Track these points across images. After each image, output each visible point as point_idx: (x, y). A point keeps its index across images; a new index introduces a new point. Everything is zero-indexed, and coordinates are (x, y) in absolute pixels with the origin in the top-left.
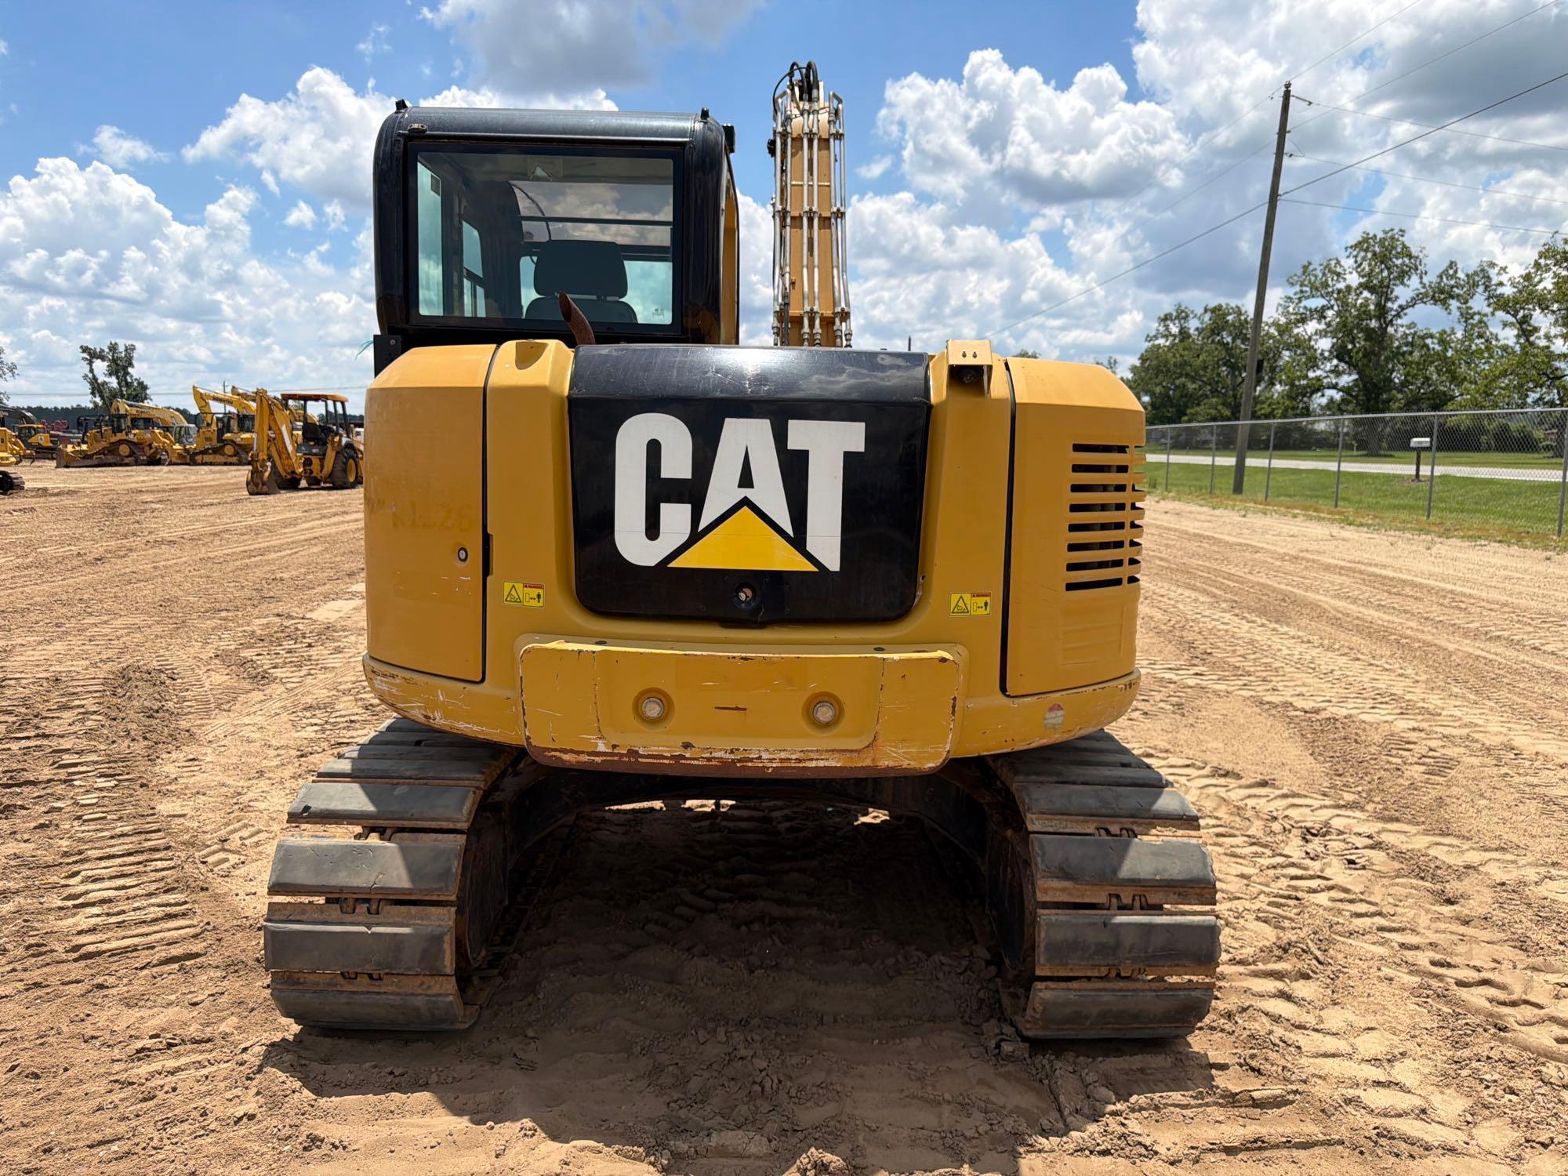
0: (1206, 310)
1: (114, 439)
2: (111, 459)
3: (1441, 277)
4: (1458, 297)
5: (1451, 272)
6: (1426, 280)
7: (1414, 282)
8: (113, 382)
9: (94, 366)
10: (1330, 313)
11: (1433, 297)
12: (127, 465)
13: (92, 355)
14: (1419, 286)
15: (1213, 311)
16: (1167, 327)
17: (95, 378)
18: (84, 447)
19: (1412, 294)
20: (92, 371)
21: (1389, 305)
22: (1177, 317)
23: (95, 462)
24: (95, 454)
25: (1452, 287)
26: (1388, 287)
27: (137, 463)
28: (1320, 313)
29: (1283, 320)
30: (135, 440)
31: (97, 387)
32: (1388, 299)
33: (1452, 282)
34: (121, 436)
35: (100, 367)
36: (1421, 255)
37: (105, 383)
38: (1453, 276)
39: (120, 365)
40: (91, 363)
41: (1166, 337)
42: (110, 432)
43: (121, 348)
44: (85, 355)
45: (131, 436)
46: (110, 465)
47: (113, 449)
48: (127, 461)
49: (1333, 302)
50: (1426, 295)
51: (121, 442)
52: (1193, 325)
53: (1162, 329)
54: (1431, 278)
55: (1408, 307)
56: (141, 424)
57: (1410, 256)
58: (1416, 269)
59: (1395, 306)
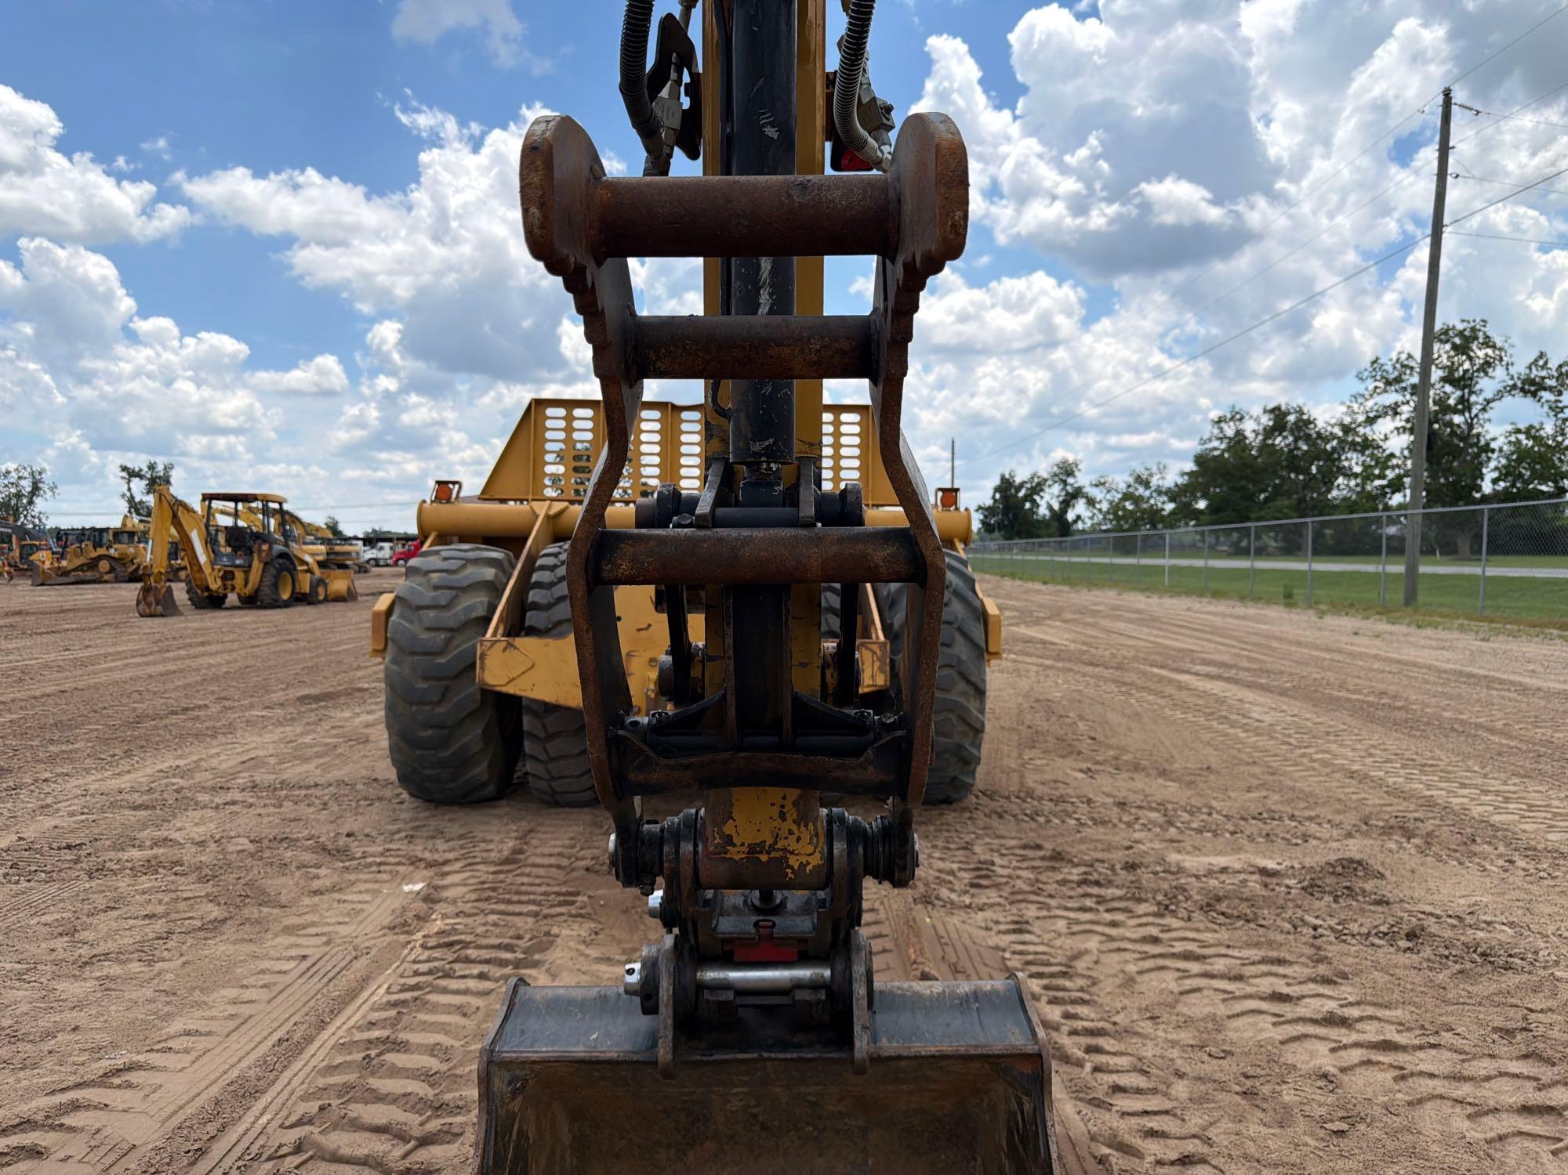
0: (1265, 411)
1: (94, 555)
2: (89, 575)
3: (1530, 368)
4: (1551, 389)
5: (1541, 363)
6: (1512, 370)
7: (1499, 372)
8: (150, 500)
9: (132, 485)
10: (1405, 408)
11: (1522, 390)
12: (106, 582)
13: (132, 474)
14: (1507, 378)
15: (1272, 411)
16: (1221, 429)
17: (132, 497)
18: (64, 563)
19: (1500, 387)
20: (129, 489)
21: (1473, 398)
22: (1232, 419)
23: (72, 579)
24: (74, 570)
25: (1543, 378)
26: (1471, 379)
27: (117, 580)
28: (1394, 410)
29: (1347, 420)
30: (116, 555)
31: (135, 506)
32: (1471, 393)
33: (1544, 373)
34: (101, 551)
35: (138, 486)
36: (1506, 346)
37: (141, 502)
38: (1544, 367)
39: (158, 482)
40: (129, 482)
41: (1221, 439)
42: (91, 547)
43: (160, 467)
44: (125, 474)
45: (112, 551)
46: (88, 582)
47: (93, 564)
48: (106, 577)
49: (1408, 397)
50: (1514, 387)
51: (100, 557)
52: (1249, 427)
53: (1216, 431)
54: (1520, 368)
55: (1494, 400)
56: (125, 538)
57: (1494, 347)
58: (1501, 360)
59: (1480, 399)
